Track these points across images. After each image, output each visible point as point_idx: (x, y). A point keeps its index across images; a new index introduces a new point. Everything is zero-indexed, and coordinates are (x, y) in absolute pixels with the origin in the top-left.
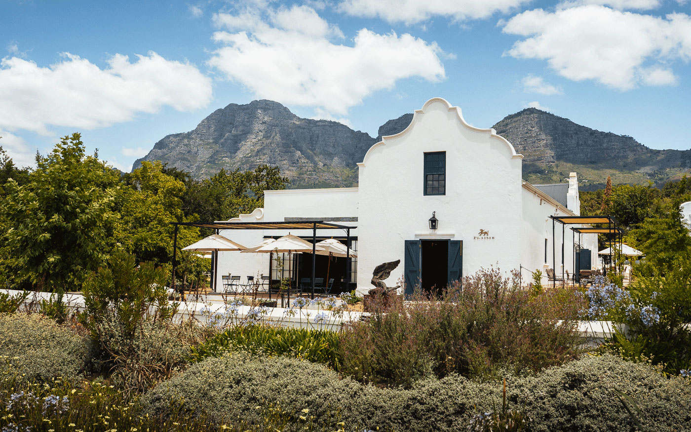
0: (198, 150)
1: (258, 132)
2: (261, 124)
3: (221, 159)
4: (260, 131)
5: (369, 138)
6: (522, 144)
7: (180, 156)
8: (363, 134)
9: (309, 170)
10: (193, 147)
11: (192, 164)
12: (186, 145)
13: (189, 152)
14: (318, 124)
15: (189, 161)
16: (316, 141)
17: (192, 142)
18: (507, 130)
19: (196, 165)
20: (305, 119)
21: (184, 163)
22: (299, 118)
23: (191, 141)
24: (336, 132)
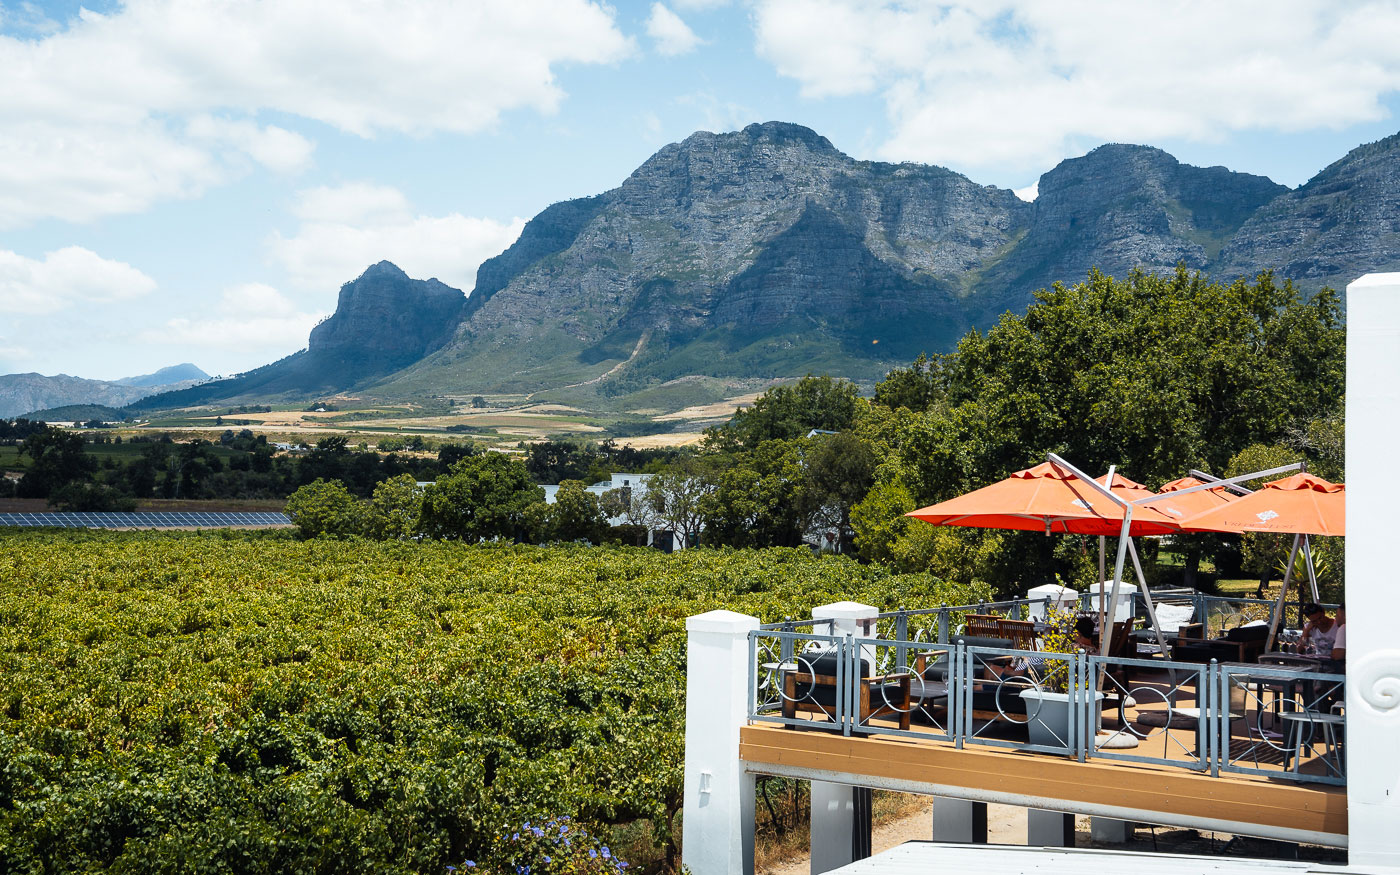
0: (630, 241)
1: (764, 199)
2: (771, 179)
3: (689, 263)
4: (769, 196)
5: (1017, 202)
6: (1388, 218)
7: (593, 256)
8: (1001, 192)
9: (886, 286)
10: (620, 234)
11: (622, 272)
12: (604, 230)
13: (611, 246)
14: (897, 173)
15: (615, 267)
16: (895, 215)
17: (615, 223)
18: (1353, 184)
19: (632, 275)
20: (866, 163)
21: (605, 272)
22: (853, 161)
23: (614, 221)
24: (940, 192)
